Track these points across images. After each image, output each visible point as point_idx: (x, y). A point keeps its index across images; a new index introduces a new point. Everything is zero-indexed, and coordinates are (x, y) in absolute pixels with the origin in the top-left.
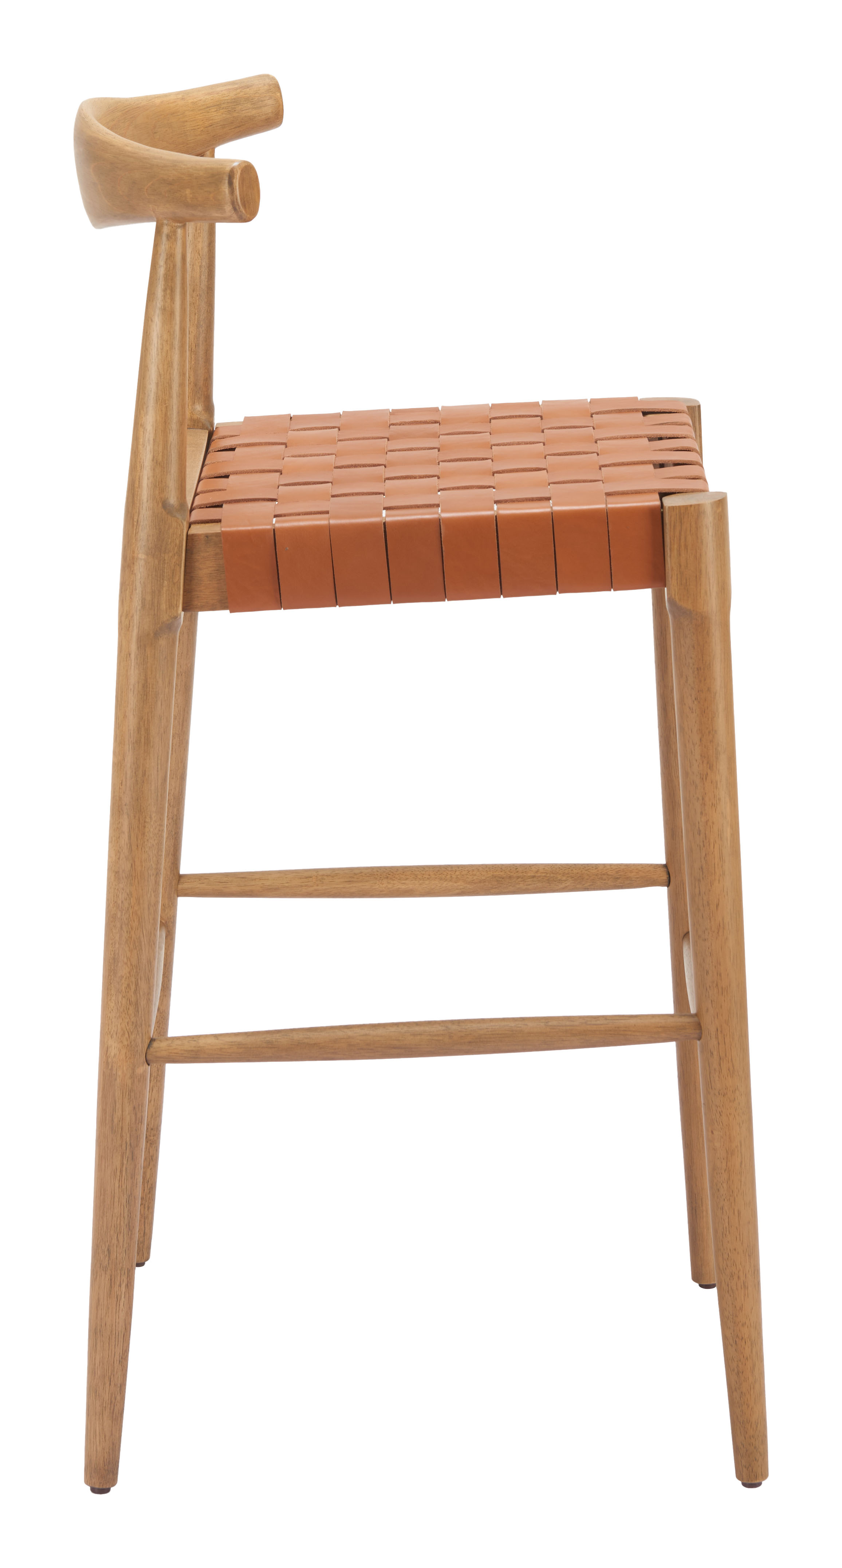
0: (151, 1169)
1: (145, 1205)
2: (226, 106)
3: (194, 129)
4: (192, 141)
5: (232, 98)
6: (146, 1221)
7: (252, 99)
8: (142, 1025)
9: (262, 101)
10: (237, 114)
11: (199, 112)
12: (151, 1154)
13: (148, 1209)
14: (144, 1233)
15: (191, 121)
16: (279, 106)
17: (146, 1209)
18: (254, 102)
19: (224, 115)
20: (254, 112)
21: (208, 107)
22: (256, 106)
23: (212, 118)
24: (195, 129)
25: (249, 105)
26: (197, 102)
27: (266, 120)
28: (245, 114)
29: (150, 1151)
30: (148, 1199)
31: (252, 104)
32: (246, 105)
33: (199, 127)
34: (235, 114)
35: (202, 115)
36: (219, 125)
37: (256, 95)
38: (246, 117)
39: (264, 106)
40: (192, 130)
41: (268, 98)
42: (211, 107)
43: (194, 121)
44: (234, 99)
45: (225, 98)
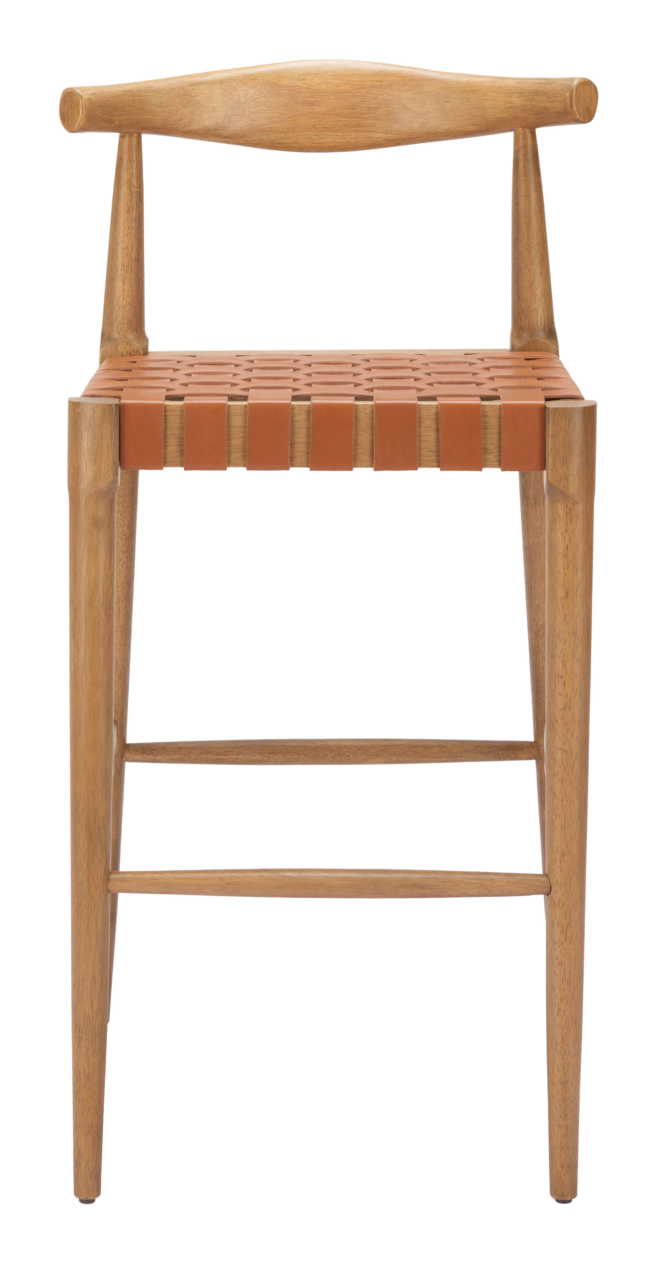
2: (528, 94)
3: (494, 107)
4: (492, 116)
5: (534, 89)
7: (549, 94)
9: (555, 97)
10: (535, 103)
11: (502, 95)
15: (492, 100)
16: (566, 104)
18: (550, 97)
19: (524, 102)
20: (548, 104)
21: (511, 93)
22: (550, 100)
23: (513, 102)
24: (495, 108)
25: (545, 98)
26: (503, 87)
28: (541, 105)
31: (547, 98)
32: (542, 97)
33: (499, 106)
34: (533, 103)
35: (504, 97)
36: (519, 109)
37: (552, 91)
38: (542, 107)
39: (556, 102)
40: (491, 107)
41: (559, 95)
42: (515, 93)
43: (494, 100)
44: (536, 91)
45: (529, 89)
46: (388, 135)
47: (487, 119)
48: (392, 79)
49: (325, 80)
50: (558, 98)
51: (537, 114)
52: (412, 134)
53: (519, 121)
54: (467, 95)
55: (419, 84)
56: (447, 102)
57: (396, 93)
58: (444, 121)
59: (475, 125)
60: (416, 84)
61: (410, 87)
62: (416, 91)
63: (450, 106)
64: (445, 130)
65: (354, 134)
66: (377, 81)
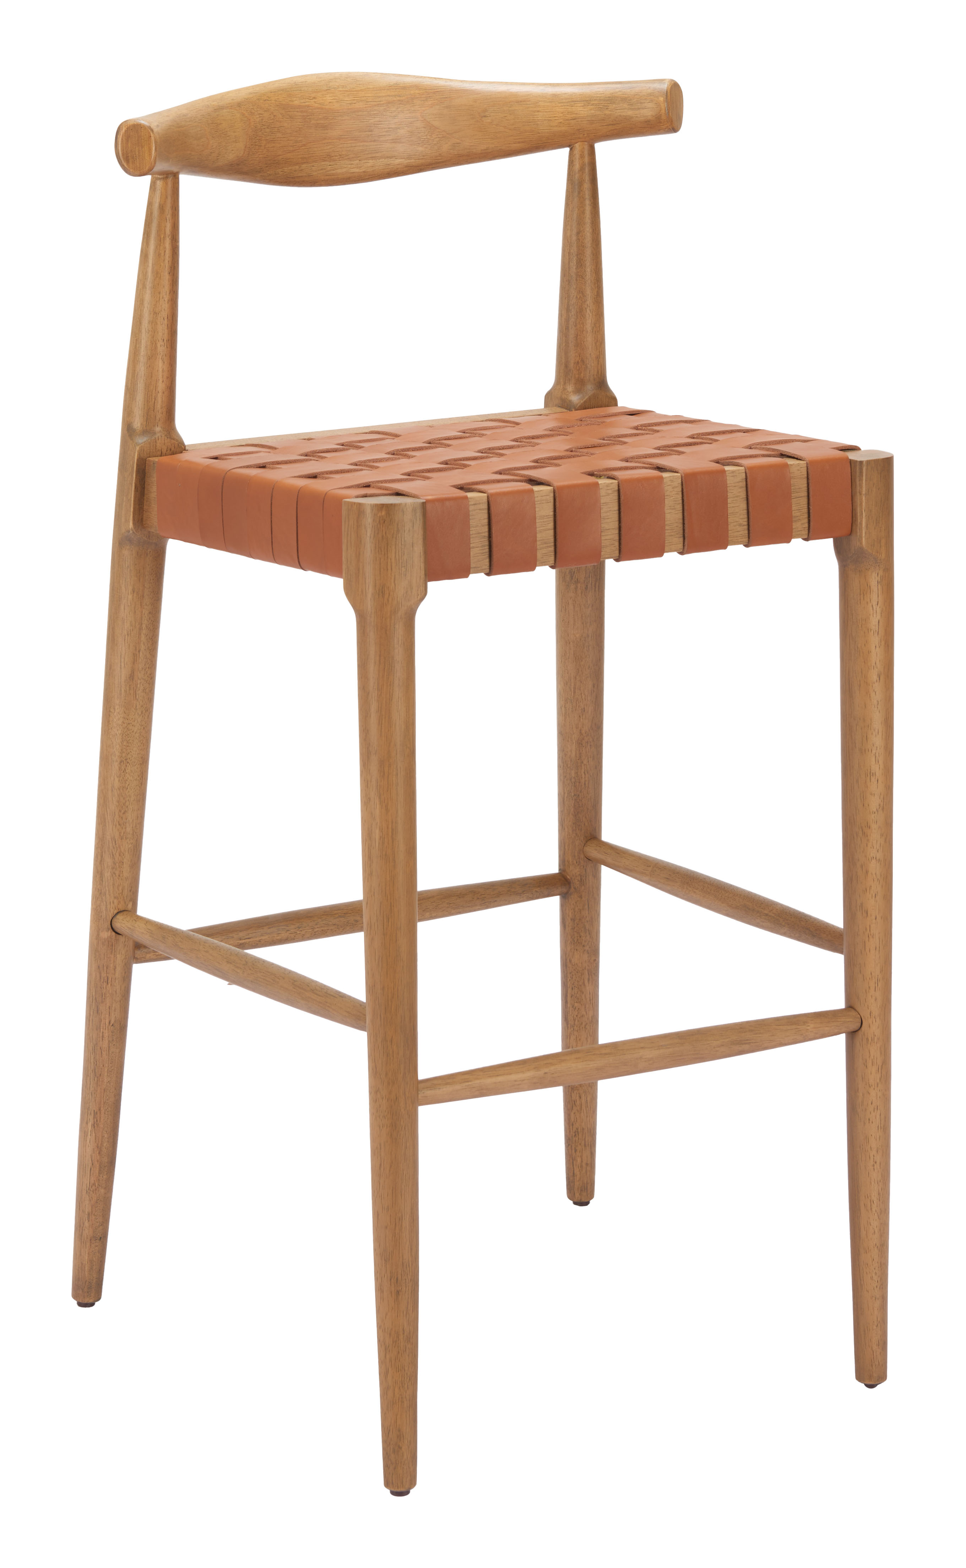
0: (574, 1113)
2: (598, 102)
3: (549, 120)
4: (546, 131)
6: (574, 1162)
7: (630, 100)
8: (105, 894)
9: (641, 103)
10: (609, 113)
11: (560, 105)
15: (546, 112)
16: (660, 110)
17: (574, 1151)
18: (632, 103)
19: (594, 112)
20: (630, 113)
21: (573, 101)
22: (633, 107)
23: (576, 112)
24: (551, 120)
25: (625, 106)
26: (559, 95)
27: (646, 122)
28: (619, 114)
30: (574, 1142)
31: (629, 105)
32: (621, 105)
33: (556, 118)
34: (607, 112)
35: (563, 107)
36: (586, 120)
37: (635, 97)
38: (620, 116)
39: (643, 109)
40: (545, 120)
41: (648, 101)
42: (578, 101)
43: (549, 112)
44: (609, 97)
45: (598, 95)
46: (409, 161)
47: (538, 135)
48: (412, 92)
49: (336, 98)
50: (646, 104)
51: (612, 125)
52: (440, 158)
53: (584, 135)
54: (511, 107)
55: (446, 96)
56: (485, 116)
57: (419, 109)
58: (481, 140)
59: (522, 142)
60: (442, 97)
61: (436, 101)
62: (443, 106)
63: (489, 121)
64: (482, 150)
65: (371, 161)
66: (395, 96)
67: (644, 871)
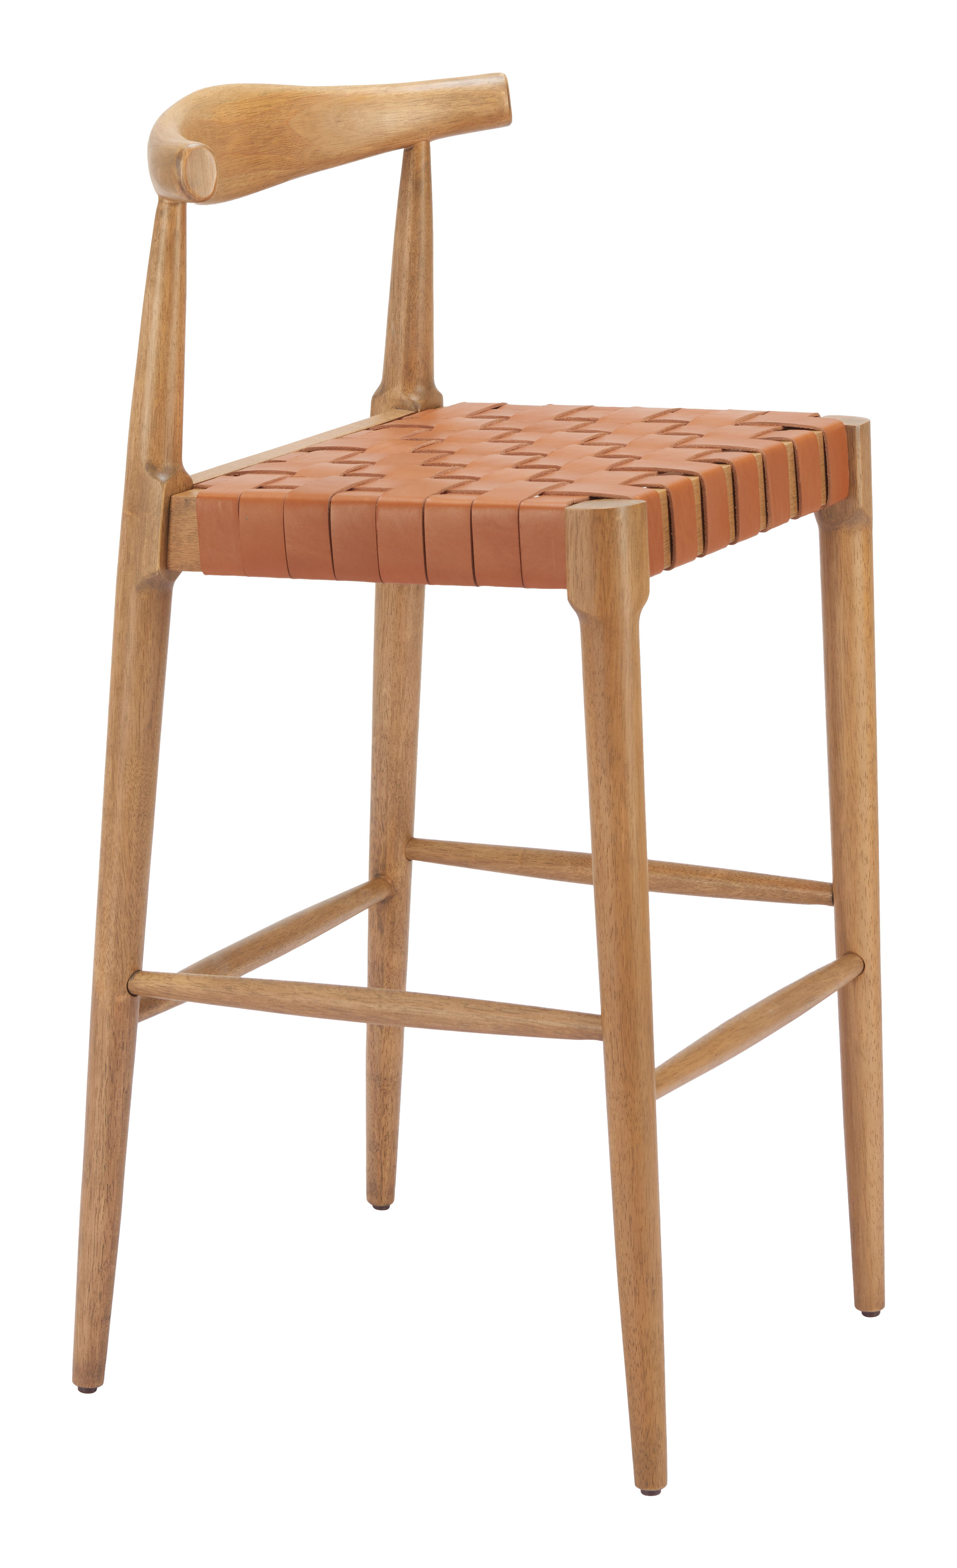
0: (386, 1117)
1: (381, 1151)
2: (440, 100)
3: (395, 121)
4: (393, 132)
5: (448, 93)
6: (383, 1167)
7: (472, 96)
8: (122, 956)
9: (483, 98)
10: (452, 110)
11: (404, 105)
12: (385, 1103)
13: (385, 1156)
14: (382, 1178)
15: (392, 113)
17: (383, 1156)
18: (474, 99)
19: (436, 110)
20: (473, 109)
21: (416, 101)
22: (475, 103)
23: (420, 111)
24: (397, 121)
25: (468, 102)
26: (402, 95)
27: (488, 116)
28: (462, 110)
29: (384, 1100)
30: (384, 1146)
31: (471, 101)
32: (463, 101)
33: (402, 119)
35: (407, 107)
36: (430, 118)
37: (477, 92)
38: (463, 112)
39: (486, 104)
40: (392, 121)
41: (491, 96)
42: (421, 101)
43: (396, 112)
44: (450, 94)
45: (439, 93)
46: (279, 171)
47: (386, 136)
48: (278, 101)
49: (227, 112)
50: (488, 99)
51: (455, 122)
52: (302, 166)
53: (427, 134)
54: (360, 110)
55: (306, 103)
56: (339, 121)
57: (285, 118)
58: (337, 145)
59: (372, 145)
60: (302, 104)
61: (298, 109)
62: (304, 113)
63: (343, 126)
64: (337, 156)
65: (252, 174)
66: (265, 106)
67: (509, 861)
